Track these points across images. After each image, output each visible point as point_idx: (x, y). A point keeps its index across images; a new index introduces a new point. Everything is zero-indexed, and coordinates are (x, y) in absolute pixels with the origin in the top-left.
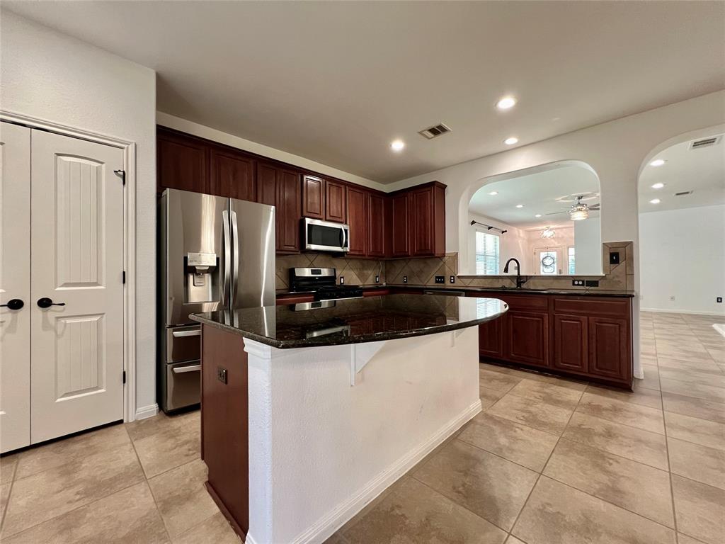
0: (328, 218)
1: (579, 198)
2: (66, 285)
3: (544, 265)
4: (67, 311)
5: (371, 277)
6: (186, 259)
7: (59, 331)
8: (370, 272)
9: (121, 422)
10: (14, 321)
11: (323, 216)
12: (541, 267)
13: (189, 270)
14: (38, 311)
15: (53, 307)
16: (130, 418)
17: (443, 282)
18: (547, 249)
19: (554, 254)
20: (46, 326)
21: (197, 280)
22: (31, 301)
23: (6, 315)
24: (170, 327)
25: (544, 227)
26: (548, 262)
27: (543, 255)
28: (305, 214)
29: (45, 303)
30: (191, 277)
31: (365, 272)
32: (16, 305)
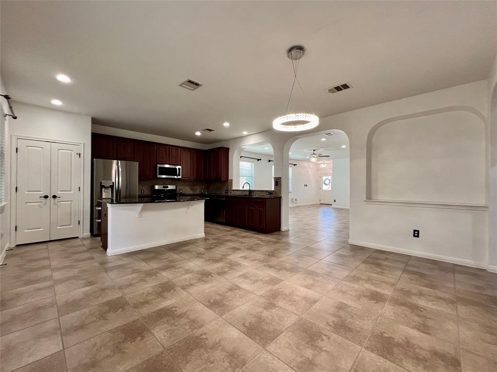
0: (170, 163)
1: (314, 151)
2: (61, 191)
3: (324, 183)
4: (61, 199)
5: (199, 189)
6: (101, 183)
7: (59, 205)
8: (198, 187)
9: (78, 237)
10: (46, 202)
11: (168, 162)
12: (323, 184)
13: (102, 187)
14: (52, 198)
15: (57, 198)
16: (81, 236)
17: (228, 192)
18: (326, 174)
19: (330, 178)
20: (55, 204)
21: (105, 190)
22: (50, 196)
23: (44, 200)
24: (95, 206)
25: (322, 162)
26: (327, 182)
27: (324, 178)
28: (158, 162)
29: (54, 197)
30: (103, 189)
31: (195, 187)
32: (46, 197)
